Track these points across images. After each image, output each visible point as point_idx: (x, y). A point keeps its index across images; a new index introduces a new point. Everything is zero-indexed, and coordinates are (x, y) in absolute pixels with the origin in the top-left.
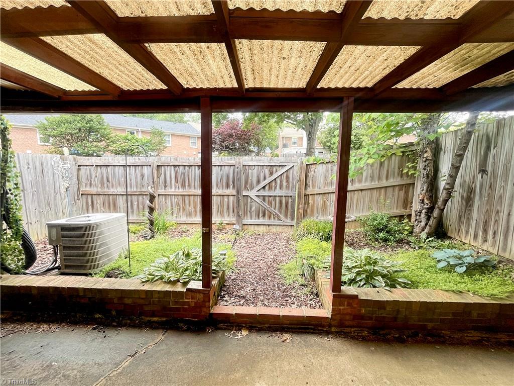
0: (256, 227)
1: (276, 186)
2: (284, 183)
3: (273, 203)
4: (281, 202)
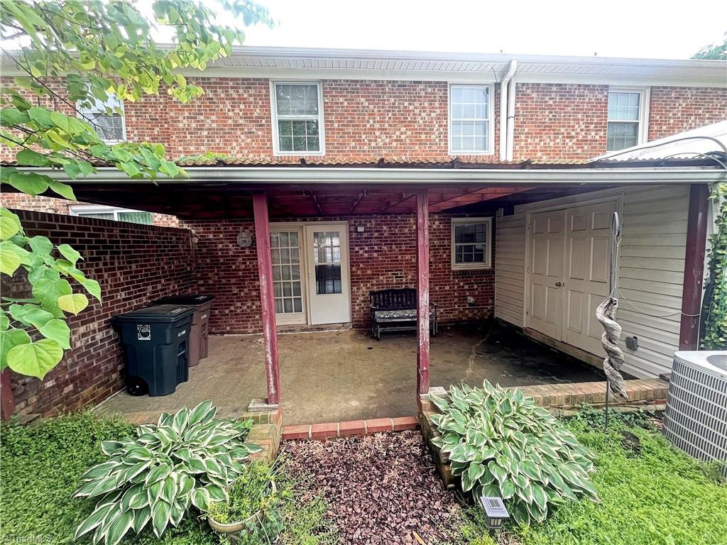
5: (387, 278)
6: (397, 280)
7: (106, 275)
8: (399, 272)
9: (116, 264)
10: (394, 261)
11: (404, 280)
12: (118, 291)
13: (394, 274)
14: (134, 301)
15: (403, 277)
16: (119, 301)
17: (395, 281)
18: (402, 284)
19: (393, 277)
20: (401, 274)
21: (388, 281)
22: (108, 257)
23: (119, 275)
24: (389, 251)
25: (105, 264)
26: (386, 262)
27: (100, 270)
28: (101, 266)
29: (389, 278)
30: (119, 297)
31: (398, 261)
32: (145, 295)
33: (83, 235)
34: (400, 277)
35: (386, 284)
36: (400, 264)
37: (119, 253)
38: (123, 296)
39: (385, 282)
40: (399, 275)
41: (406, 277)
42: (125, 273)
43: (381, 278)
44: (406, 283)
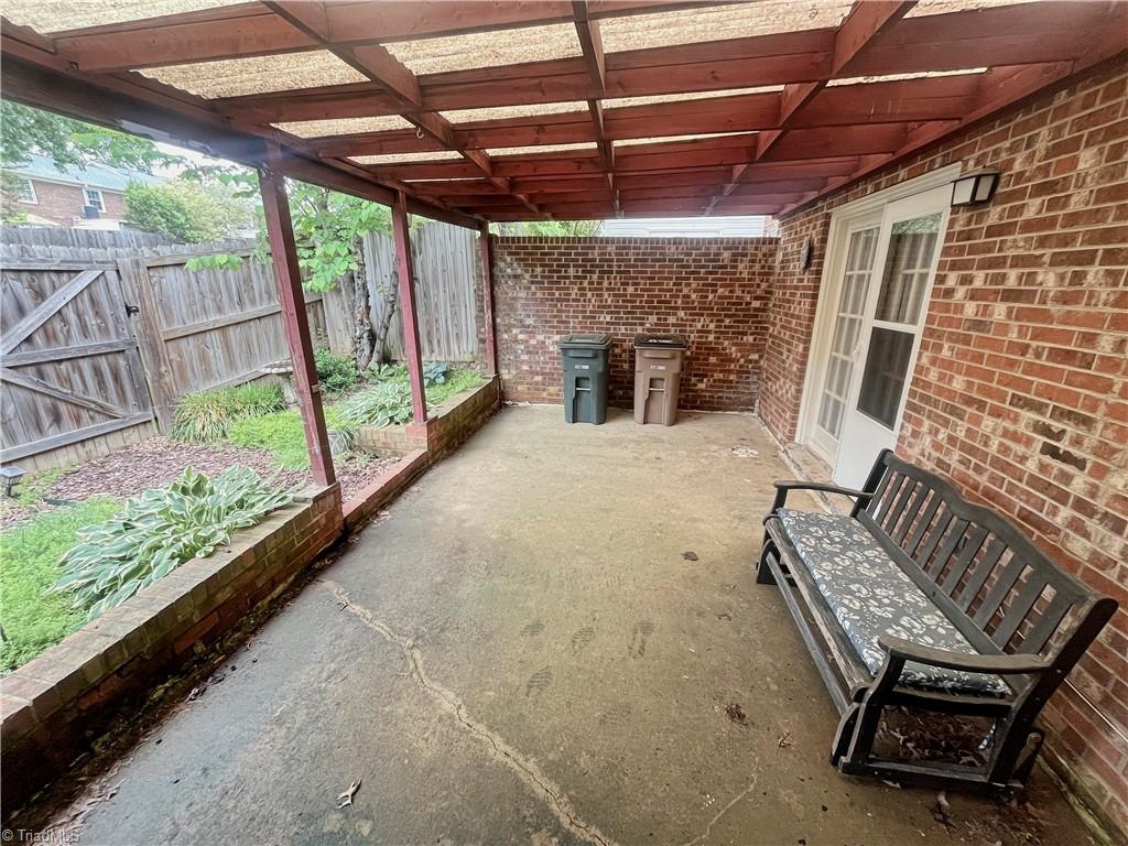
0: (40, 460)
1: (68, 331)
2: (92, 321)
3: (76, 377)
4: (97, 372)
5: (1006, 434)
6: (1043, 468)
7: (589, 294)
8: (1071, 429)
9: (606, 284)
10: (1069, 356)
11: (1079, 485)
12: (602, 312)
13: (1046, 431)
14: (623, 327)
15: (1080, 464)
16: (602, 323)
17: (1031, 467)
18: (1062, 497)
19: (1029, 442)
20: (1077, 442)
21: (1005, 450)
22: (595, 276)
23: (606, 296)
24: (1063, 298)
25: (591, 283)
26: (1030, 358)
27: (584, 289)
28: (586, 284)
29: (1016, 437)
30: (601, 319)
31: (1087, 362)
32: (642, 324)
33: (570, 254)
34: (1067, 458)
35: (996, 462)
36: (1091, 383)
37: (612, 272)
38: (608, 319)
39: (993, 448)
40: (1063, 446)
41: (1100, 472)
42: (614, 295)
43: (988, 423)
44: (1080, 505)
